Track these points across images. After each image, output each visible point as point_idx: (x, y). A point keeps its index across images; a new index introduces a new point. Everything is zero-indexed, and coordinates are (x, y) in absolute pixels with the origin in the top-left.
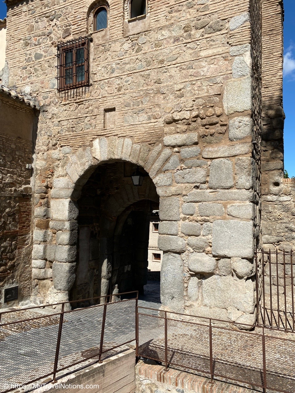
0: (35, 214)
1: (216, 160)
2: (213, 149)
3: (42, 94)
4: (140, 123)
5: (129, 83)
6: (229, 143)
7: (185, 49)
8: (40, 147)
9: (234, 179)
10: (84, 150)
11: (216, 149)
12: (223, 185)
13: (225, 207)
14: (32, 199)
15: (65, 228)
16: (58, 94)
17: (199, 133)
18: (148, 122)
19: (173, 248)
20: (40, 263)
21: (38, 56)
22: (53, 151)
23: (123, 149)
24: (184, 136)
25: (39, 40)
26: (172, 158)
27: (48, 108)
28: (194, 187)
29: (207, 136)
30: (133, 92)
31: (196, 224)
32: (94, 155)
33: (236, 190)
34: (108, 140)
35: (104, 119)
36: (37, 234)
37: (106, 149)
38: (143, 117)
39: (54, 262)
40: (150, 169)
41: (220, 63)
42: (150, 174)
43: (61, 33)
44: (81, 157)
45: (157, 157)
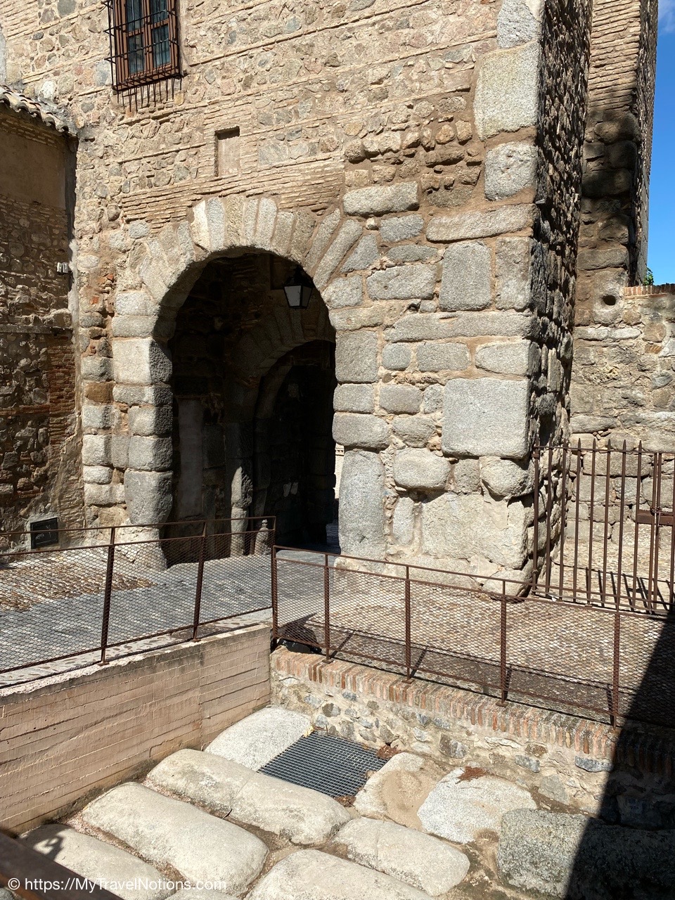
0: (83, 372)
1: (456, 245)
2: (448, 220)
3: (81, 98)
4: (293, 162)
5: (268, 66)
6: (486, 205)
8: (83, 224)
9: (493, 287)
10: (176, 227)
11: (456, 219)
12: (468, 301)
13: (472, 351)
14: (73, 340)
15: (145, 399)
16: (114, 99)
17: (419, 182)
18: (309, 159)
19: (364, 440)
20: (97, 472)
21: (66, 7)
22: (112, 232)
23: (256, 223)
24: (389, 190)
26: (362, 243)
27: (94, 133)
28: (409, 308)
29: (437, 190)
30: (277, 90)
31: (410, 388)
32: (196, 239)
33: (496, 313)
34: (225, 203)
35: (216, 156)
36: (89, 413)
37: (221, 225)
38: (299, 149)
39: (127, 471)
40: (316, 267)
41: (472, 11)
42: (314, 280)
44: (169, 244)
45: (331, 241)
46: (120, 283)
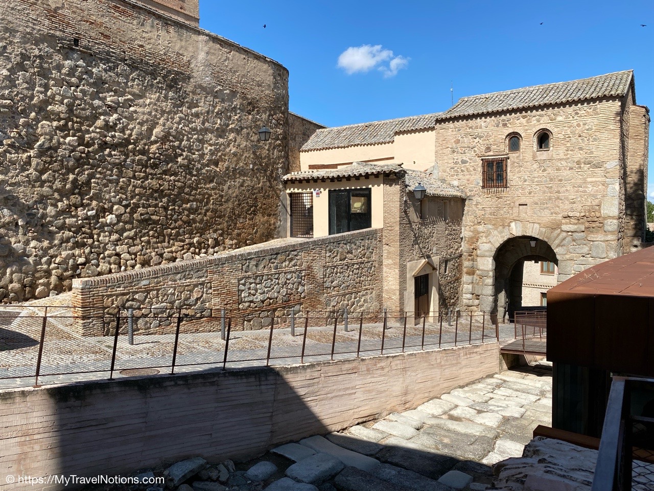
0: (465, 266)
1: (596, 242)
2: (594, 236)
3: (468, 188)
4: (545, 215)
5: (537, 190)
6: (604, 233)
7: (577, 175)
9: (607, 253)
10: (503, 228)
11: (596, 236)
12: (599, 256)
14: (463, 257)
15: (489, 275)
16: (481, 190)
17: (585, 226)
18: (550, 215)
20: (469, 296)
21: (464, 162)
22: (478, 227)
23: (532, 230)
24: (576, 227)
25: (464, 150)
26: (567, 238)
27: (473, 198)
28: (582, 256)
29: (590, 228)
30: (540, 196)
32: (511, 232)
33: (607, 259)
34: (522, 224)
35: (519, 210)
36: (465, 278)
37: (520, 229)
38: (547, 212)
39: (481, 296)
40: (552, 243)
41: (600, 187)
42: (552, 247)
43: (483, 148)
44: (501, 232)
45: (557, 237)
46: (480, 241)
